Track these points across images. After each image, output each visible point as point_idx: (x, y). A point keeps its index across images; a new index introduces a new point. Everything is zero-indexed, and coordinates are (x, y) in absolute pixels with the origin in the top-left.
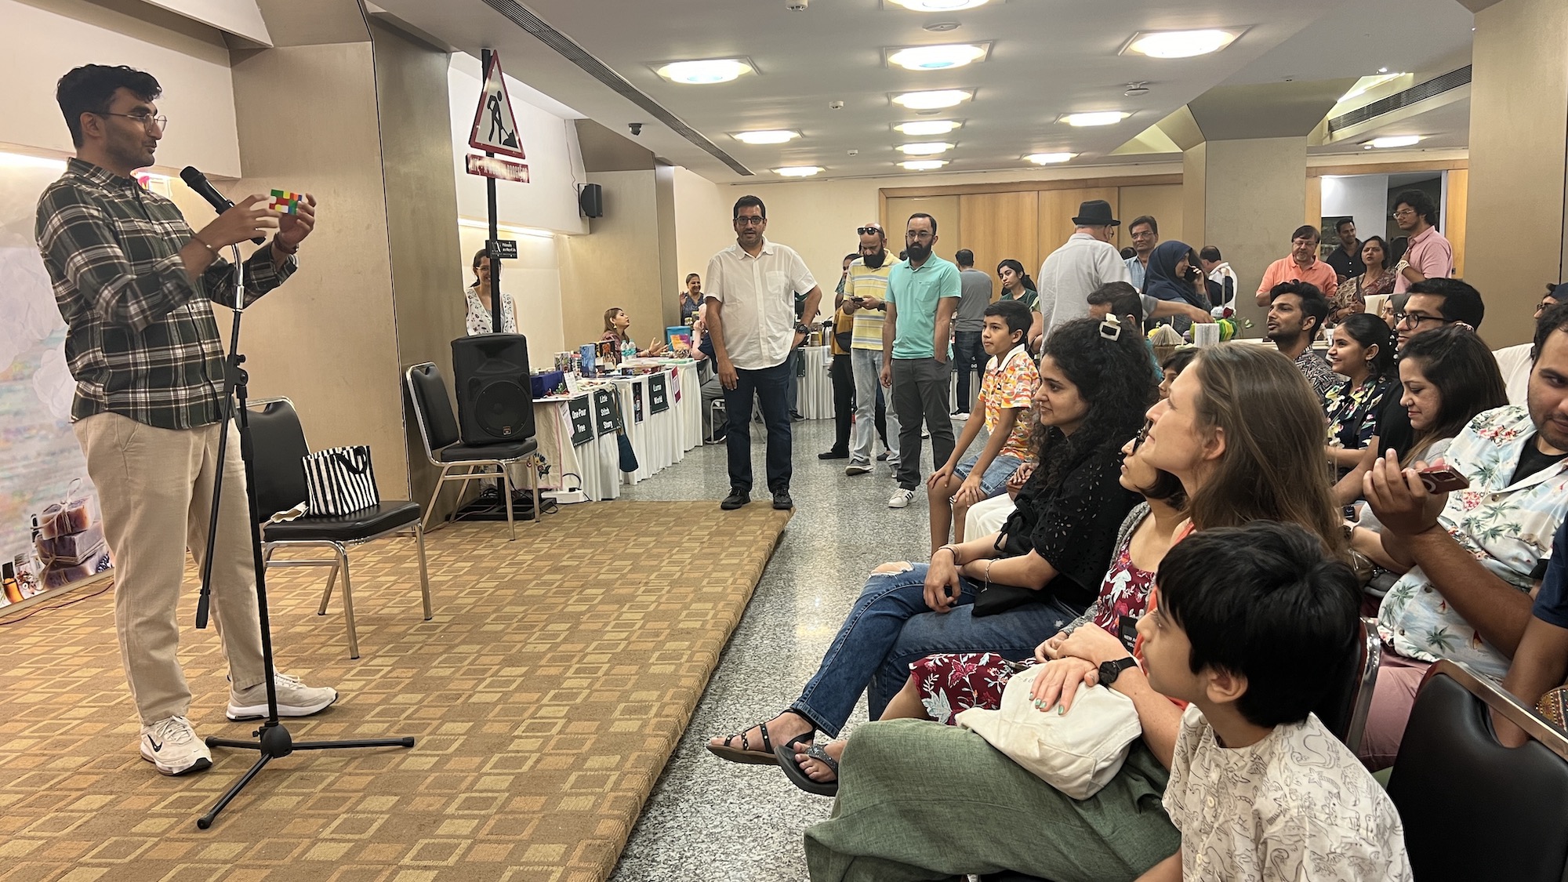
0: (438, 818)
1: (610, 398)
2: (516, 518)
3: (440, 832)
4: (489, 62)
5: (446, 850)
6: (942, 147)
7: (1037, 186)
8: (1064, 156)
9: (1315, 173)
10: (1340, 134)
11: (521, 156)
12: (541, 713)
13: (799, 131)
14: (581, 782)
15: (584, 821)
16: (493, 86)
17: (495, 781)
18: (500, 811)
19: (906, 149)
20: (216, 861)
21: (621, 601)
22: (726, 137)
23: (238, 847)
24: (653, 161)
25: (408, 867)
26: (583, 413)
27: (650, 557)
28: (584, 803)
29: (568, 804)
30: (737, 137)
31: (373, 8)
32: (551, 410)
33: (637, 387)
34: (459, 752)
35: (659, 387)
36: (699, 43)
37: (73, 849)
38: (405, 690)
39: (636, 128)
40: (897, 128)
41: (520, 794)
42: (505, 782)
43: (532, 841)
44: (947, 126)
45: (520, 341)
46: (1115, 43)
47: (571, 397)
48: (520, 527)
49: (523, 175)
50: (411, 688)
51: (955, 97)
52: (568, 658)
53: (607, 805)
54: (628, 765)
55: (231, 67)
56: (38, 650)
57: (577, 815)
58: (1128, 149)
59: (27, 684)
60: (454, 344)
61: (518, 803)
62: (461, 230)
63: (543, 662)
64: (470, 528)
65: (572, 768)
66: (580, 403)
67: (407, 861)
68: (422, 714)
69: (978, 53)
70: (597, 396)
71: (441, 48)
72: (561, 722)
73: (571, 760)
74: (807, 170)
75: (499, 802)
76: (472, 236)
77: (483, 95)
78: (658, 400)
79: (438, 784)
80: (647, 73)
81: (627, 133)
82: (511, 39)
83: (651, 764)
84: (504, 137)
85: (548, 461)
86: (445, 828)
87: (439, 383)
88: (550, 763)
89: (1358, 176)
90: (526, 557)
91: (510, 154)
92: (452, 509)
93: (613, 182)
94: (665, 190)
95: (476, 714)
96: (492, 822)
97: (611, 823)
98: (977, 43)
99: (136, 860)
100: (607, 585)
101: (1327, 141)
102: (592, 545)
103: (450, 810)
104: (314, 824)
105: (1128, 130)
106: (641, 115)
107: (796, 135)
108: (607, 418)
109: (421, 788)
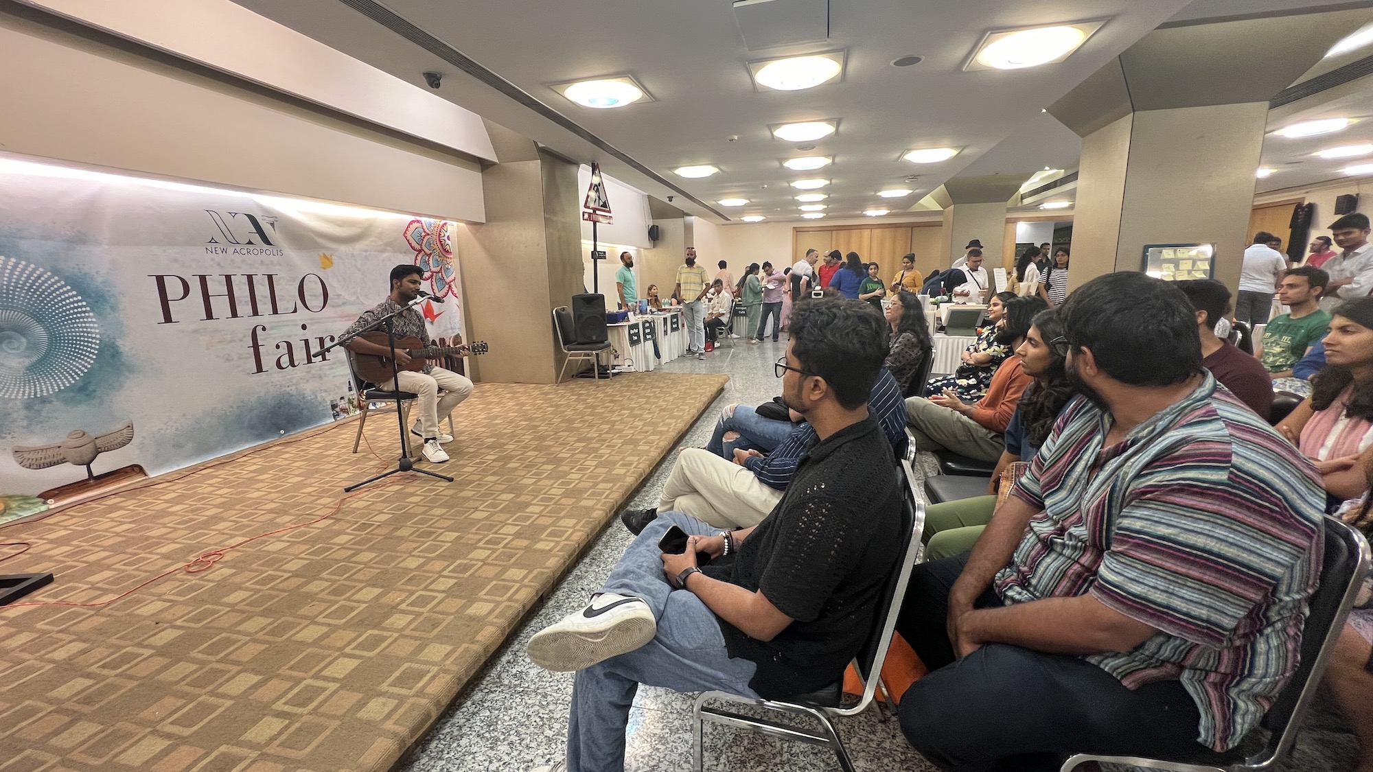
0: (527, 505)
1: (650, 325)
2: (599, 378)
3: (527, 510)
4: (595, 168)
5: (527, 518)
6: (822, 207)
7: (871, 227)
8: (884, 212)
9: (1015, 221)
10: (1027, 201)
11: (610, 212)
12: (585, 463)
13: (748, 199)
14: (593, 494)
15: (589, 510)
16: (596, 180)
17: (557, 491)
18: (555, 504)
19: (803, 208)
20: (434, 516)
21: (635, 416)
22: (714, 203)
23: (445, 510)
24: (684, 214)
25: (509, 524)
26: (637, 331)
27: (657, 398)
28: (590, 503)
29: (584, 503)
30: (720, 202)
31: (541, 145)
32: (620, 329)
33: (665, 319)
34: (546, 478)
35: (675, 320)
36: (693, 159)
37: (380, 506)
38: (533, 450)
39: (670, 199)
40: (796, 198)
41: (565, 497)
42: (560, 492)
43: (564, 517)
44: (822, 197)
45: (602, 296)
46: (896, 155)
47: (630, 323)
48: (602, 382)
49: (611, 222)
50: (535, 449)
51: (821, 182)
52: (604, 440)
53: (600, 504)
54: (615, 488)
55: (482, 171)
56: (391, 425)
57: (586, 508)
58: (915, 208)
59: (384, 438)
60: (574, 298)
61: (564, 501)
62: (583, 245)
63: (594, 441)
64: (581, 381)
65: (591, 488)
66: (636, 326)
67: (510, 521)
68: (535, 461)
69: (828, 161)
70: (644, 324)
71: (576, 163)
72: (593, 468)
73: (591, 484)
74: (758, 218)
75: (555, 500)
76: (587, 246)
77: (591, 184)
78: (674, 326)
79: (533, 491)
80: (670, 172)
81: (667, 201)
82: (604, 158)
83: (625, 488)
84: (601, 203)
85: (619, 353)
86: (530, 509)
87: (568, 315)
88: (582, 485)
89: (1039, 223)
90: (600, 395)
91: (604, 211)
92: (574, 372)
93: (663, 223)
94: (688, 229)
95: (557, 461)
96: (550, 508)
97: (600, 512)
98: (827, 156)
99: (404, 513)
100: (632, 409)
101: (1020, 205)
102: (632, 391)
103: (535, 502)
104: (477, 504)
105: (914, 199)
106: (672, 193)
107: (748, 201)
108: (649, 334)
109: (526, 492)
